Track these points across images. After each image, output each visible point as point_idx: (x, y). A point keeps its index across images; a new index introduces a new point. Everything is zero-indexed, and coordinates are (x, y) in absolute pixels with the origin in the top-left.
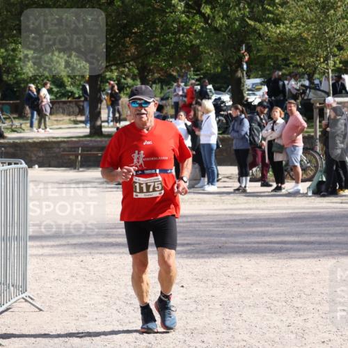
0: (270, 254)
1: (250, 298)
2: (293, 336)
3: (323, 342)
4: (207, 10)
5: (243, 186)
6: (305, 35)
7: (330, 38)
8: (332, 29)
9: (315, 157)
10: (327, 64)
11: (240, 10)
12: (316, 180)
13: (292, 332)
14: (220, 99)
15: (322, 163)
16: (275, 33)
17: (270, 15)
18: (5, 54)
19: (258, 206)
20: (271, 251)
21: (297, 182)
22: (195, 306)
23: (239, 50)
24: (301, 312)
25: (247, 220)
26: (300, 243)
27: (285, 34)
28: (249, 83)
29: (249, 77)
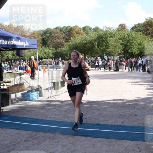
4: (100, 47)
5: (105, 70)
6: (113, 50)
7: (116, 51)
11: (104, 47)
15: (115, 67)
17: (108, 48)
23: (104, 53)
27: (110, 50)
28: (105, 57)
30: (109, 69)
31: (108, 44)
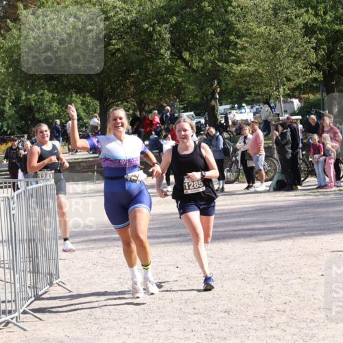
0: (242, 239)
1: (228, 273)
2: (262, 300)
3: (285, 303)
4: (186, 55)
5: (221, 187)
6: (260, 71)
7: (279, 72)
8: (281, 65)
9: (273, 162)
10: (279, 92)
11: (212, 55)
12: (275, 179)
13: (261, 297)
14: (200, 122)
15: (279, 166)
16: (238, 70)
17: (234, 58)
18: (36, 98)
19: (232, 202)
20: (244, 236)
21: (262, 182)
22: (187, 281)
23: (212, 85)
24: (268, 281)
25: (225, 213)
26: (265, 229)
27: (245, 71)
28: (221, 109)
29: (221, 105)
30: (243, 177)
31: (232, 38)
